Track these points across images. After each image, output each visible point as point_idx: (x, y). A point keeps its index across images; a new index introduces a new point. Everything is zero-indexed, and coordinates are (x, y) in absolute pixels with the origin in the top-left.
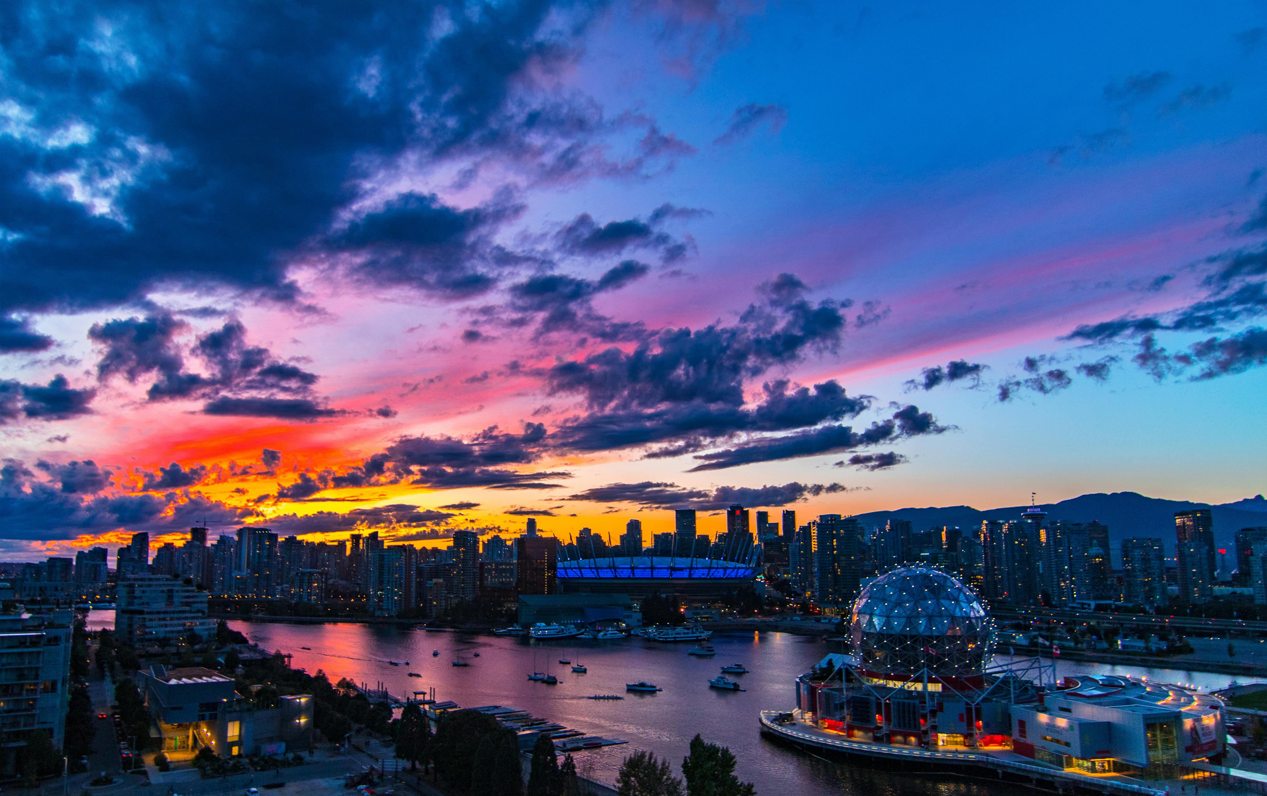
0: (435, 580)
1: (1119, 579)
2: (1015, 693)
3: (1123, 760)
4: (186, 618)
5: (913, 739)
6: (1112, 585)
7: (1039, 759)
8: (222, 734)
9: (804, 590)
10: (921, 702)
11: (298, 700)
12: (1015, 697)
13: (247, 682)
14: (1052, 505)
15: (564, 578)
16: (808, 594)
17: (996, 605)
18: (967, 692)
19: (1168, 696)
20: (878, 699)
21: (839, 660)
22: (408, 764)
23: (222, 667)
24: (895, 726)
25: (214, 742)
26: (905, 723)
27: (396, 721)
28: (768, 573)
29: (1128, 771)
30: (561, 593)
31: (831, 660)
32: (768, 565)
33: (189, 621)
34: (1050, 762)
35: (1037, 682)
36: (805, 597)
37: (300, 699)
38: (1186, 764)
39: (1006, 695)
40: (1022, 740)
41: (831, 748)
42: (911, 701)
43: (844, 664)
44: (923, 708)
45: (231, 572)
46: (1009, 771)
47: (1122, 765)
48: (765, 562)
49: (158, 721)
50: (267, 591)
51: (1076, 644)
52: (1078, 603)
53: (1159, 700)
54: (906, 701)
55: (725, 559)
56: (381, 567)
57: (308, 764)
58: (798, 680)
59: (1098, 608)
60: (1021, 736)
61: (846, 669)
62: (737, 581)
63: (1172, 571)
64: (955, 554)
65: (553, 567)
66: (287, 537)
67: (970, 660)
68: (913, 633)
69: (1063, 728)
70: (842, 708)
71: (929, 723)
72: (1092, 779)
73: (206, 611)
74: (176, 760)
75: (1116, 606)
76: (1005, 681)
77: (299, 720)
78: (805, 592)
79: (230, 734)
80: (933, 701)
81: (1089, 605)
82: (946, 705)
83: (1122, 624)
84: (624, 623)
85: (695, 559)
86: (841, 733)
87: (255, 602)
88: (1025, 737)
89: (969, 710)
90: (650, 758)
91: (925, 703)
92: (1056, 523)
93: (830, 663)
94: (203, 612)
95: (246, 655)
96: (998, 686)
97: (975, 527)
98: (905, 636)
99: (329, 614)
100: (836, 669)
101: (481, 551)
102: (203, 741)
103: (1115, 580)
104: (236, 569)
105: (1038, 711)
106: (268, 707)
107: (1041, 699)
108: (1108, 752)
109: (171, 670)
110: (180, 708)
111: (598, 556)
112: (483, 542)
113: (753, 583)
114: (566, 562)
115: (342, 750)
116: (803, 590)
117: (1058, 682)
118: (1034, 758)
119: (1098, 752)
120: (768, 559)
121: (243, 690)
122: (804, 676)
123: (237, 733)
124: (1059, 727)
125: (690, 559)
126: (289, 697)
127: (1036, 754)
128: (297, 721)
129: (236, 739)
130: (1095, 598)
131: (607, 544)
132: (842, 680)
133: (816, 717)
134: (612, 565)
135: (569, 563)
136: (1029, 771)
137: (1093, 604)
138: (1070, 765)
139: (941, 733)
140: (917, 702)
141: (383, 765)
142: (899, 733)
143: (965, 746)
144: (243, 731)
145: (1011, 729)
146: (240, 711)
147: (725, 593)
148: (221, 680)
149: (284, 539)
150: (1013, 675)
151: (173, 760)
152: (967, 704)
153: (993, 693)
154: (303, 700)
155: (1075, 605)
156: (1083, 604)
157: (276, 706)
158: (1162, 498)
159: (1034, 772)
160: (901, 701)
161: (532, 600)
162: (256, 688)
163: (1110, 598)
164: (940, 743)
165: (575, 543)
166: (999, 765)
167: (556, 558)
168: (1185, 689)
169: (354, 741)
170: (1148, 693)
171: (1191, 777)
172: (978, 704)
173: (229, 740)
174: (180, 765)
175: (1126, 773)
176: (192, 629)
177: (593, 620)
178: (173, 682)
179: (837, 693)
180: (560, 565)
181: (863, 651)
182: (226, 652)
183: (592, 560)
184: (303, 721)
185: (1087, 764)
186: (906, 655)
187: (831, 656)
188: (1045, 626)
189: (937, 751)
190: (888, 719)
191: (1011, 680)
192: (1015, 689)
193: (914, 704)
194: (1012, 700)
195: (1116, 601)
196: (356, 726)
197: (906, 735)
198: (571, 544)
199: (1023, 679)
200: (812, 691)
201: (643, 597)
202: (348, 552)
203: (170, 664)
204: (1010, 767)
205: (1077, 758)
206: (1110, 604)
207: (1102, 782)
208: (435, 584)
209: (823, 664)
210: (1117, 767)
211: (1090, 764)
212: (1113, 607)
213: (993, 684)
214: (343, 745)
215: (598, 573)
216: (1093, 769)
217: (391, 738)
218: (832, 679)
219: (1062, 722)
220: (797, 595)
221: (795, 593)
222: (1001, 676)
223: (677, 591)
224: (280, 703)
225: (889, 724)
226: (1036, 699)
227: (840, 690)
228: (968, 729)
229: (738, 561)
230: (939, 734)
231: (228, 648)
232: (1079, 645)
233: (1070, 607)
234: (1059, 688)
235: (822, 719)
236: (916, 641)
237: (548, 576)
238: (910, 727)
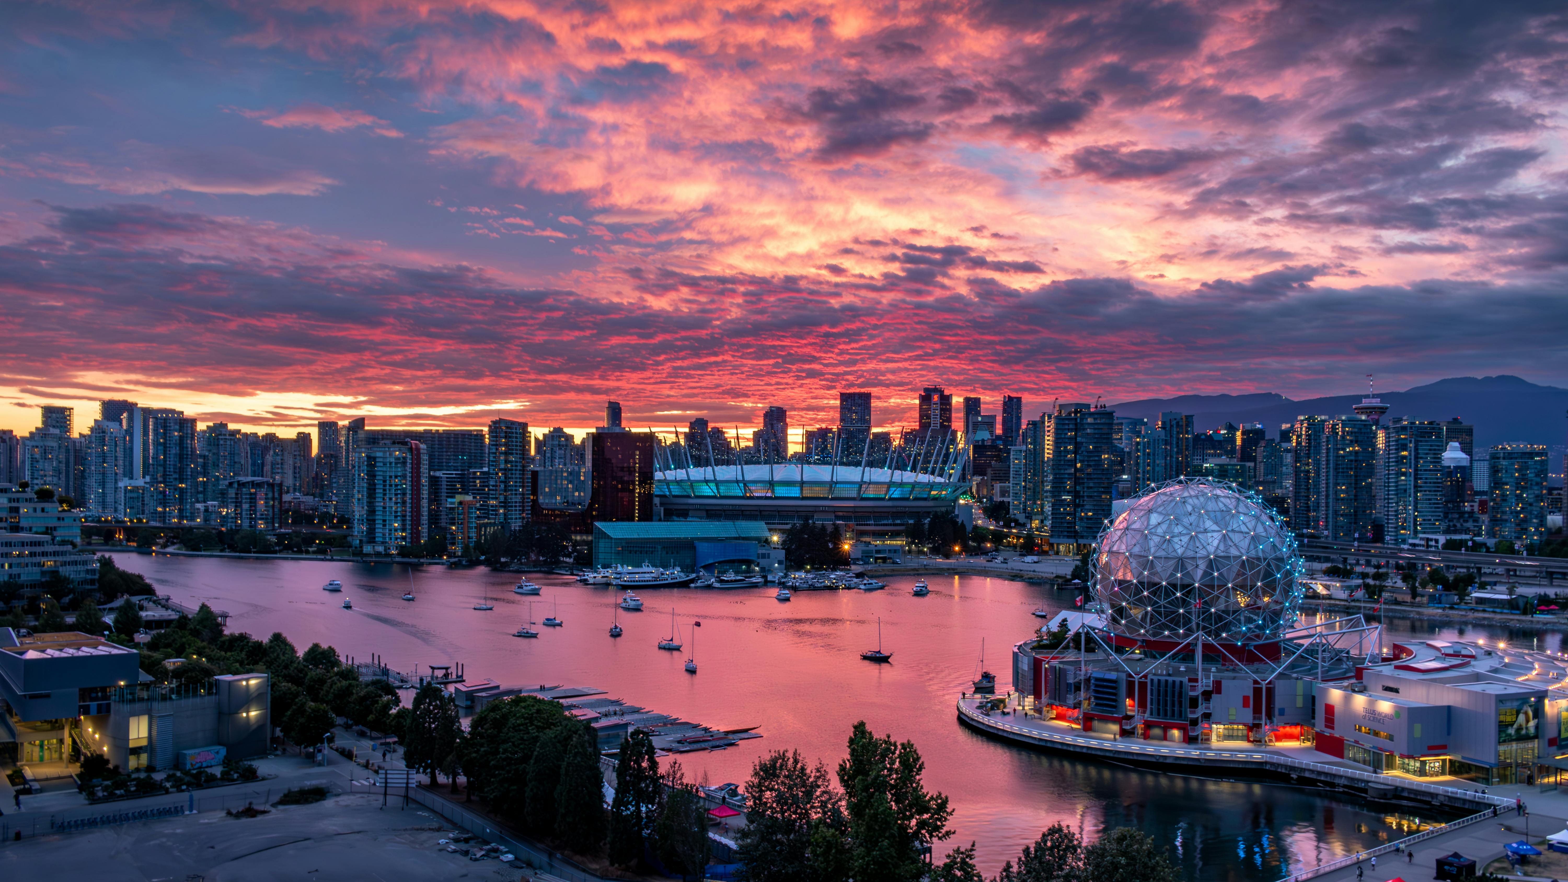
0: (459, 498)
1: (1483, 504)
2: (1323, 667)
3: (1463, 758)
4: (44, 554)
5: (1176, 733)
6: (1472, 513)
7: (1350, 759)
8: (120, 736)
9: (1030, 518)
10: (1190, 680)
11: (244, 683)
12: (1322, 672)
13: (156, 655)
14: (1398, 394)
15: (665, 496)
16: (1035, 523)
17: (1306, 540)
18: (1256, 665)
19: (1533, 669)
20: (1130, 676)
21: (1077, 621)
22: (424, 779)
23: (111, 632)
24: (1151, 714)
25: (105, 749)
26: (1166, 711)
27: (403, 713)
28: (978, 491)
29: (1467, 773)
30: (660, 520)
31: (1065, 620)
32: (978, 479)
33: (50, 558)
34: (1364, 762)
35: (1354, 652)
36: (1031, 528)
37: (247, 680)
38: (1546, 762)
39: (1310, 670)
40: (1328, 732)
41: (1060, 747)
42: (1178, 679)
43: (1083, 626)
44: (1193, 688)
45: (116, 482)
46: (1307, 775)
47: (1462, 765)
48: (974, 474)
49: (8, 716)
50: (180, 510)
51: (1414, 597)
52: (1421, 539)
53: (1521, 675)
54: (1170, 679)
55: (914, 469)
56: (372, 475)
57: (263, 779)
58: (1016, 650)
59: (1451, 545)
60: (1326, 726)
61: (1087, 633)
62: (931, 503)
63: (1555, 492)
64: (1252, 464)
65: (647, 477)
66: (211, 424)
67: (1264, 619)
68: (1187, 581)
69: (1386, 716)
70: (1077, 688)
71: (1201, 710)
72: (1420, 784)
73: (78, 540)
74: (44, 777)
75: (1474, 542)
76: (1311, 651)
77: (248, 712)
78: (1031, 520)
79: (133, 735)
80: (1208, 677)
81: (1437, 541)
82: (1224, 683)
83: (1479, 569)
84: (758, 565)
85: (867, 469)
86: (1074, 726)
87: (161, 529)
88: (1333, 728)
89: (1257, 691)
90: (796, 761)
91: (1196, 680)
92: (1401, 420)
93: (1063, 624)
94: (74, 545)
95: (150, 613)
96: (1301, 656)
97: (1284, 426)
98: (1175, 586)
99: (288, 548)
100: (1071, 633)
101: (533, 452)
102: (87, 746)
103: (1476, 505)
104: (125, 475)
105: (1354, 691)
106: (195, 693)
107: (1359, 674)
108: (1444, 747)
109: (24, 636)
110: (47, 696)
111: (718, 463)
112: (536, 439)
113: (954, 507)
114: (668, 472)
115: (319, 757)
116: (1027, 517)
117: (1385, 650)
118: (1342, 757)
119: (1430, 748)
120: (979, 470)
121: (151, 666)
122: (1025, 644)
123: (144, 733)
124: (1380, 714)
125: (860, 469)
126: (228, 678)
127: (1346, 752)
128: (244, 715)
129: (144, 743)
130: (1447, 532)
131: (733, 445)
132: (1080, 650)
133: (1040, 703)
134: (740, 478)
135: (673, 472)
136: (1335, 776)
137: (1442, 539)
138: (1390, 766)
139: (1217, 723)
140: (1185, 680)
141: (386, 779)
142: (1156, 725)
143: (1249, 741)
144: (154, 733)
145: (1313, 718)
146: (148, 700)
147: (911, 522)
148: (115, 651)
149: (205, 428)
150: (1324, 641)
151: (38, 777)
152: (1256, 682)
153: (1292, 666)
154: (253, 682)
155: (1417, 541)
156: (1428, 540)
157: (210, 693)
158: (1553, 385)
159: (1341, 777)
160: (1163, 678)
161: (616, 530)
162: (172, 663)
163: (1466, 531)
164: (1214, 738)
165: (682, 442)
166: (1293, 768)
167: (652, 464)
168: (1557, 659)
169: (339, 743)
170: (1506, 665)
171: (1552, 779)
172: (1270, 683)
173: (132, 745)
174: (48, 785)
175: (1466, 776)
176: (57, 572)
177: (711, 561)
178: (32, 655)
179: (1071, 668)
180: (658, 475)
181: (1113, 606)
182: (117, 608)
183: (709, 469)
184: (253, 714)
185: (1415, 764)
186: (1173, 613)
187: (1064, 614)
188: (1371, 571)
189: (1210, 749)
190: (1142, 705)
191: (1320, 649)
192: (1324, 660)
193: (1181, 682)
194: (1320, 675)
195: (1475, 535)
196: (340, 720)
197: (1166, 728)
198: (676, 444)
199: (1337, 646)
200: (1037, 664)
201: (788, 527)
202: (315, 450)
203: (23, 627)
204: (1309, 770)
205: (1402, 756)
206: (1466, 541)
207: (1432, 789)
208: (461, 503)
209: (1054, 625)
210: (1456, 768)
211: (1418, 764)
212: (1470, 543)
213: (1294, 653)
214: (320, 751)
215: (718, 489)
216: (1422, 772)
217: (396, 739)
218: (1067, 647)
219: (1385, 707)
220: (1018, 524)
221: (1017, 522)
222: (1306, 642)
223: (838, 518)
224: (213, 688)
225: (1144, 712)
226: (1352, 674)
227: (1077, 664)
228: (1254, 718)
229: (933, 473)
230: (1214, 726)
231: (119, 602)
232: (1418, 599)
233: (1411, 545)
234: (1384, 660)
235: (1050, 705)
236: (1189, 592)
237: (639, 493)
238: (1173, 715)
